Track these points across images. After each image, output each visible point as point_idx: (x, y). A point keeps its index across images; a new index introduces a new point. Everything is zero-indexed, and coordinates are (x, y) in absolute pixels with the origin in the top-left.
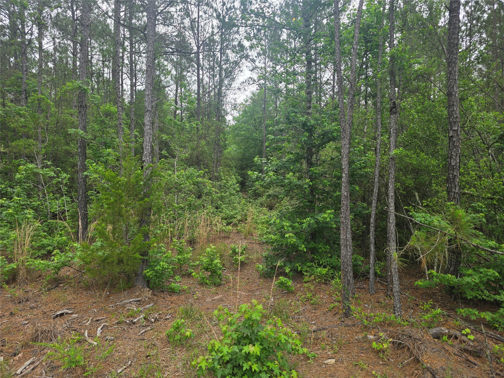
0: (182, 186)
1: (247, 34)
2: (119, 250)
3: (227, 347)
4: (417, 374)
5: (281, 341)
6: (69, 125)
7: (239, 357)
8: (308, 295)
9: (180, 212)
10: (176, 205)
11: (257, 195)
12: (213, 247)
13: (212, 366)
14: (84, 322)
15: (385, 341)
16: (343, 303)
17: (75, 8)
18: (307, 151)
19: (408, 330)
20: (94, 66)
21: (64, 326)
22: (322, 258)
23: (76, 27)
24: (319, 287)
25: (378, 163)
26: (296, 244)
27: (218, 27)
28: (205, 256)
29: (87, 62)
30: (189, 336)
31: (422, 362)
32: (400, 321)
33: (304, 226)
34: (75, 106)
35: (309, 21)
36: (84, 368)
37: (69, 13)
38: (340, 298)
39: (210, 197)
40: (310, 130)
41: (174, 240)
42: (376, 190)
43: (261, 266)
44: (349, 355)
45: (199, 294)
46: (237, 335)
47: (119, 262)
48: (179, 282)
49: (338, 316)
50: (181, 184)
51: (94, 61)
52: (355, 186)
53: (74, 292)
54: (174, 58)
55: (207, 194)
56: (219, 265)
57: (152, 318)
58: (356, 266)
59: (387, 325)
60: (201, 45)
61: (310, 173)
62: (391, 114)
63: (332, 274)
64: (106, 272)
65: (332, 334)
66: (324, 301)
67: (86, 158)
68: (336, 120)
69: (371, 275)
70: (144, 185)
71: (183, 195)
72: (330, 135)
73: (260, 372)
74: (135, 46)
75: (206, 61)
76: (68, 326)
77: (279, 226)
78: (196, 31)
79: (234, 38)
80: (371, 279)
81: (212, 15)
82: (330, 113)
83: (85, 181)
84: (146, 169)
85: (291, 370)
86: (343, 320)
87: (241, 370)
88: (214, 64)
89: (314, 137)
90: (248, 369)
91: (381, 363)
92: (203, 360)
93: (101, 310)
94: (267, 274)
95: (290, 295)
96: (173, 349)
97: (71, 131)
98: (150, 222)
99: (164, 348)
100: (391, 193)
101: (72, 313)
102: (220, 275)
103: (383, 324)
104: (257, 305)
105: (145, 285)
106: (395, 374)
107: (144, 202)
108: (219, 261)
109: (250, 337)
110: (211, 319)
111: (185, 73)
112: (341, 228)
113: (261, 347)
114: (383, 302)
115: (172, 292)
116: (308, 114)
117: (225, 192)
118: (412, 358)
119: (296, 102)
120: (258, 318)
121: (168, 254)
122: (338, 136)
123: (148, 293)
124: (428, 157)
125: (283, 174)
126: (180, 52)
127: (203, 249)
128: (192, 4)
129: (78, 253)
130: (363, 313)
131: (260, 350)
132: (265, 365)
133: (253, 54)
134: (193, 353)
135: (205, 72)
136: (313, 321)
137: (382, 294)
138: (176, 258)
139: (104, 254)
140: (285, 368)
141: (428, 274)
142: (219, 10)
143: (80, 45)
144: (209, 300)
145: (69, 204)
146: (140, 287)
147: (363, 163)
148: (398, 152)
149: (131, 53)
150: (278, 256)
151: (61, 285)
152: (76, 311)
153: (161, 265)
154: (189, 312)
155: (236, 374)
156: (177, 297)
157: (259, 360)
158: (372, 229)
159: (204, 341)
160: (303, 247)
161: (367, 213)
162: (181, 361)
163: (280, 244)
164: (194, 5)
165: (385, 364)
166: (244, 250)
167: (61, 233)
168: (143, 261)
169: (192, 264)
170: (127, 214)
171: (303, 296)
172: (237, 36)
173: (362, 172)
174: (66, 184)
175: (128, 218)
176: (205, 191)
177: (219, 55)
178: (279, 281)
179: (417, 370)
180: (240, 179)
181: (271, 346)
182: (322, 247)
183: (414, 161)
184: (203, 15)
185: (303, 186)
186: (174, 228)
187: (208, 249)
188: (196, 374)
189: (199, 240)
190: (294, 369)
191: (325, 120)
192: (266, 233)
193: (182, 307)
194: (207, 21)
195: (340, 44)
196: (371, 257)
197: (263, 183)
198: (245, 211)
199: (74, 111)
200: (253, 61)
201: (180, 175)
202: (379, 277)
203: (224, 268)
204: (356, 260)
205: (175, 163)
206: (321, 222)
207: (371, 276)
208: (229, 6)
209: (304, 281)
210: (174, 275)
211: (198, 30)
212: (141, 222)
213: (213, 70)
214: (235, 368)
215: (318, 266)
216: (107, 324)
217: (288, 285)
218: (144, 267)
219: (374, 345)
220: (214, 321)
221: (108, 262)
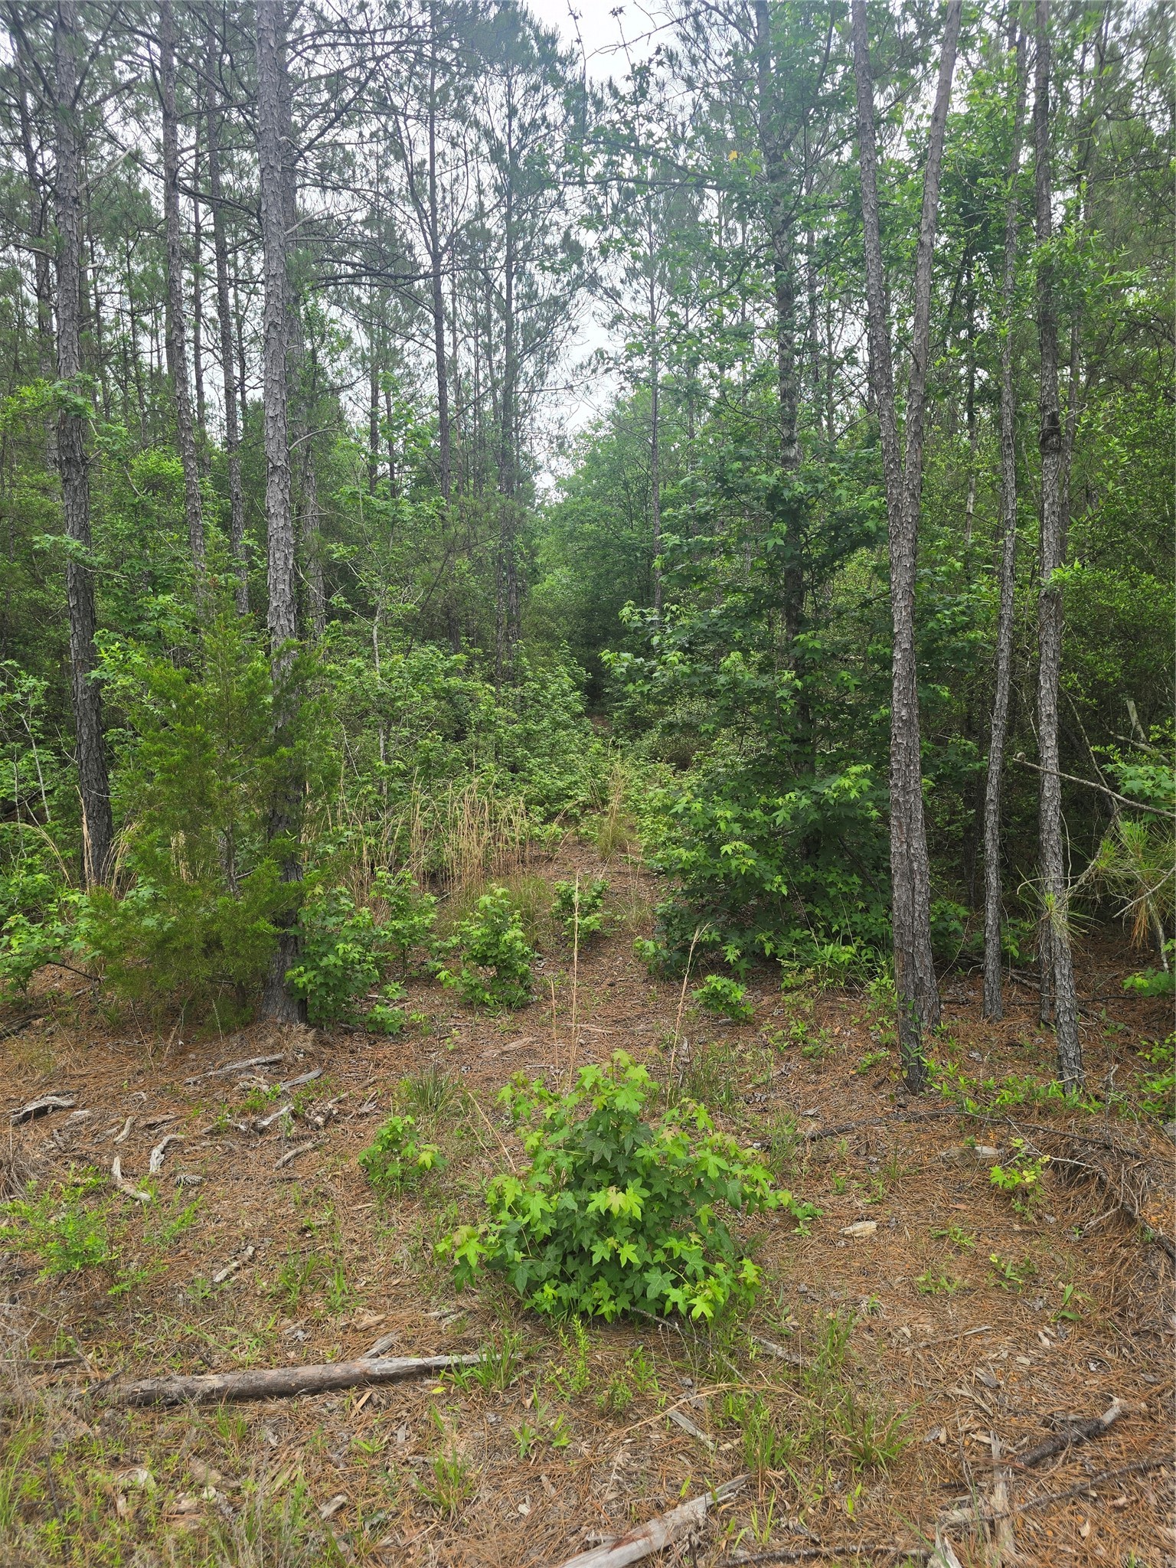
0: (399, 704)
1: (590, 207)
2: (208, 909)
3: (540, 1196)
4: (1126, 1259)
5: (705, 1172)
6: (37, 523)
7: (579, 1223)
8: (794, 1029)
9: (397, 784)
10: (383, 763)
11: (638, 725)
12: (500, 891)
13: (498, 1254)
14: (109, 1132)
15: (1029, 1160)
16: (903, 1049)
17: (35, 144)
18: (785, 580)
19: (1098, 1126)
20: (110, 330)
21: (49, 1147)
22: (837, 915)
23: (44, 204)
24: (830, 1004)
25: (1007, 612)
26: (757, 875)
27: (497, 189)
28: (478, 919)
29: (85, 317)
30: (429, 1164)
31: (1141, 1224)
32: (1077, 1098)
33: (781, 816)
34: (55, 461)
35: (780, 158)
36: (110, 1271)
37: (20, 160)
38: (894, 1036)
39: (491, 737)
40: (794, 513)
41: (380, 874)
42: (1002, 698)
43: (650, 944)
44: (920, 1208)
45: (459, 1036)
46: (571, 1159)
47: (209, 946)
48: (401, 1001)
49: (887, 1091)
50: (395, 700)
51: (108, 314)
52: (939, 687)
53: (78, 1043)
54: (362, 293)
55: (480, 727)
56: (519, 945)
57: (318, 1113)
58: (943, 935)
59: (1036, 1112)
60: (445, 250)
61: (796, 652)
62: (1044, 454)
63: (869, 961)
64: (168, 979)
65: (868, 1146)
66: (845, 1046)
67: (95, 624)
68: (873, 478)
69: (989, 961)
70: (276, 704)
71: (406, 732)
72: (856, 530)
73: (646, 1267)
74: (236, 258)
75: (465, 300)
76: (62, 1144)
77: (702, 821)
78: (427, 206)
79: (547, 222)
80: (989, 975)
81: (477, 148)
82: (856, 457)
83: (96, 699)
84: (279, 655)
85: (741, 1258)
86: (902, 1101)
87: (587, 1263)
88: (488, 309)
89: (805, 535)
90: (607, 1258)
91: (1017, 1227)
92: (470, 1237)
93: (159, 1094)
94: (668, 967)
95: (740, 1029)
96: (381, 1204)
97: (44, 541)
98: (301, 821)
99: (355, 1203)
100: (1048, 707)
101: (72, 1107)
102: (524, 977)
103: (1026, 1111)
104: (631, 1068)
105: (295, 1015)
106: (1059, 1260)
107: (278, 760)
108: (521, 934)
109: (612, 1165)
110: (497, 1112)
111: (398, 343)
112: (893, 822)
113: (646, 1193)
114: (1027, 1044)
115: (379, 1031)
116: (786, 461)
117: (540, 718)
118: (1112, 1211)
119: (746, 424)
120: (636, 1108)
121: (360, 919)
122: (880, 529)
123: (302, 1038)
124: (1165, 587)
125: (714, 657)
126: (378, 274)
127: (470, 896)
128: (409, 117)
129: (84, 925)
130: (962, 1080)
131: (641, 1202)
132: (659, 1247)
133: (612, 271)
134: (442, 1217)
135: (460, 336)
136: (809, 1107)
137: (1024, 1018)
138: (386, 927)
139: (161, 924)
140: (722, 1253)
141: (1167, 953)
142: (498, 134)
143: (56, 263)
144: (491, 1052)
145: (52, 770)
146: (279, 1020)
147: (963, 613)
148: (1067, 575)
149: (223, 282)
150: (702, 913)
151: (38, 1022)
152: (83, 1099)
153: (341, 952)
154: (430, 1092)
155: (573, 1275)
156: (395, 1047)
157: (642, 1231)
158: (991, 820)
159: (475, 1180)
160: (777, 884)
161: (976, 771)
162: (405, 1241)
163: (707, 874)
164: (417, 118)
165: (1030, 1233)
166: (597, 897)
167: (30, 861)
168: (284, 941)
169: (437, 944)
170: (226, 799)
171: (780, 1033)
172: (556, 215)
173: (956, 643)
174: (38, 711)
175: (229, 810)
176: (474, 717)
177: (503, 278)
178: (705, 989)
179: (1125, 1246)
180: (586, 676)
181: (677, 1190)
182: (837, 880)
183: (1122, 601)
184: (448, 150)
185: (774, 693)
186: (377, 835)
187: (486, 899)
188: (452, 1279)
189: (457, 872)
190: (750, 1255)
191: (840, 481)
192: (664, 843)
193: (408, 1079)
194: (461, 171)
195: (881, 232)
196: (990, 907)
197: (648, 687)
198: (603, 776)
199: (51, 476)
200: (614, 295)
201: (391, 670)
202: (1017, 967)
203: (537, 955)
204: (943, 916)
205: (375, 633)
206: (832, 802)
207: (991, 965)
208: (527, 120)
209: (783, 986)
210: (384, 980)
211: (433, 201)
212: (272, 823)
213: (487, 331)
214: (569, 1259)
215: (825, 940)
216: (180, 1136)
217: (732, 999)
218: (288, 959)
219: (997, 1174)
220: (507, 1118)
221: (175, 949)
